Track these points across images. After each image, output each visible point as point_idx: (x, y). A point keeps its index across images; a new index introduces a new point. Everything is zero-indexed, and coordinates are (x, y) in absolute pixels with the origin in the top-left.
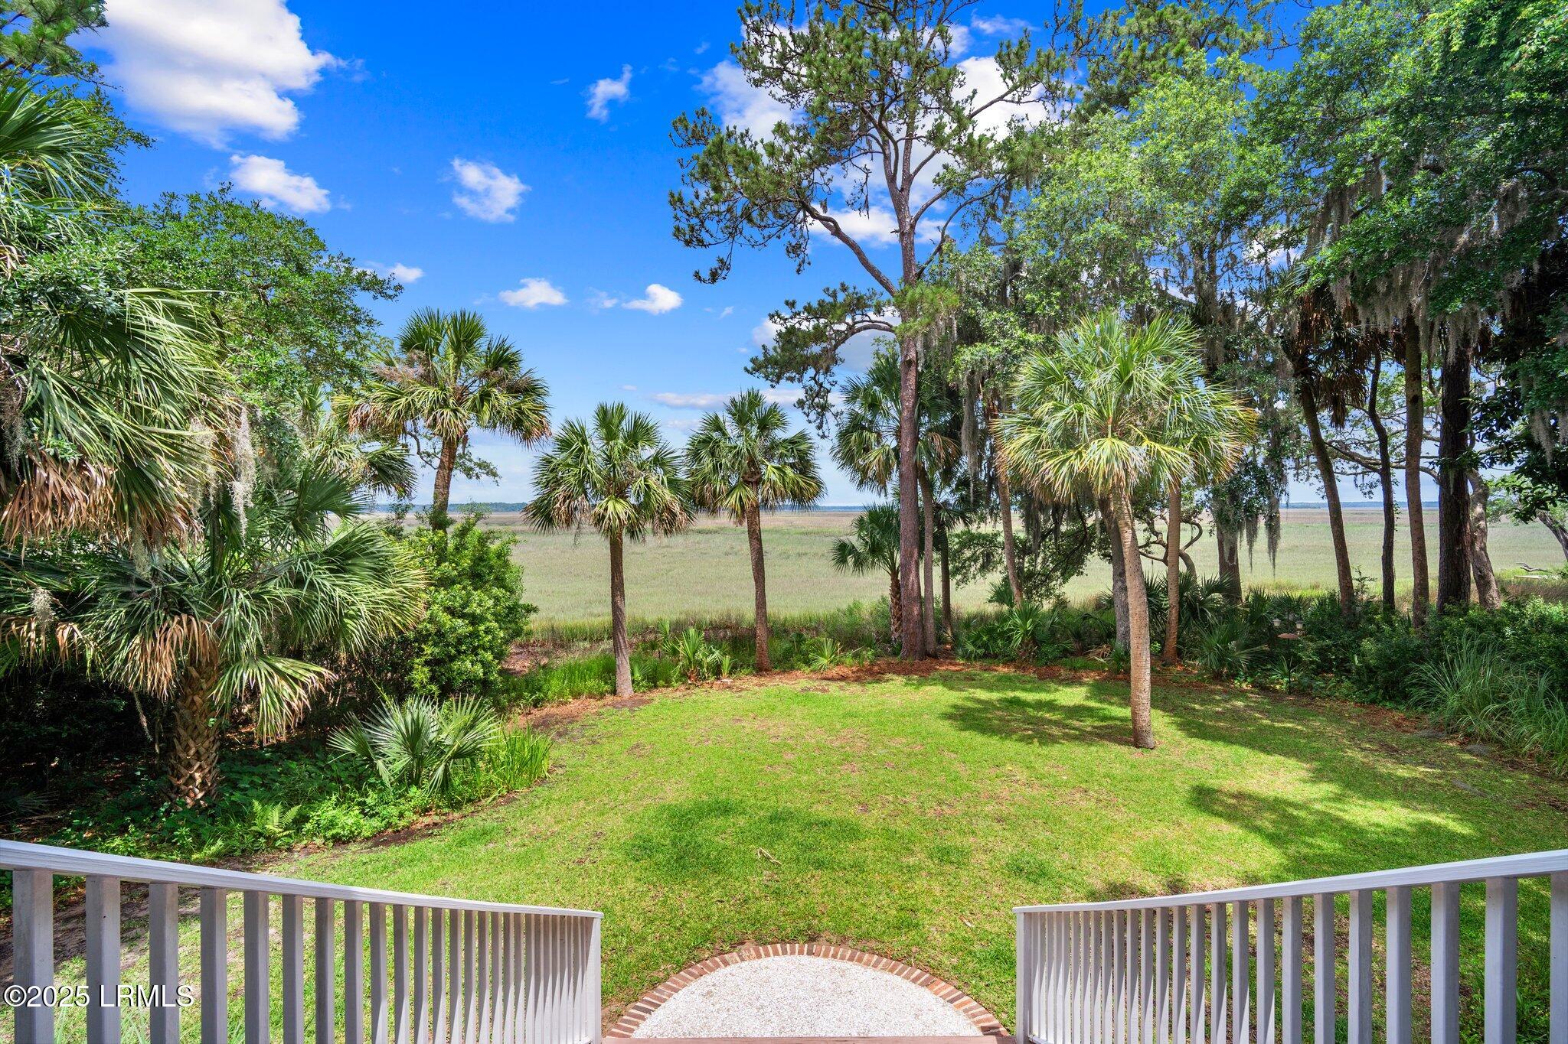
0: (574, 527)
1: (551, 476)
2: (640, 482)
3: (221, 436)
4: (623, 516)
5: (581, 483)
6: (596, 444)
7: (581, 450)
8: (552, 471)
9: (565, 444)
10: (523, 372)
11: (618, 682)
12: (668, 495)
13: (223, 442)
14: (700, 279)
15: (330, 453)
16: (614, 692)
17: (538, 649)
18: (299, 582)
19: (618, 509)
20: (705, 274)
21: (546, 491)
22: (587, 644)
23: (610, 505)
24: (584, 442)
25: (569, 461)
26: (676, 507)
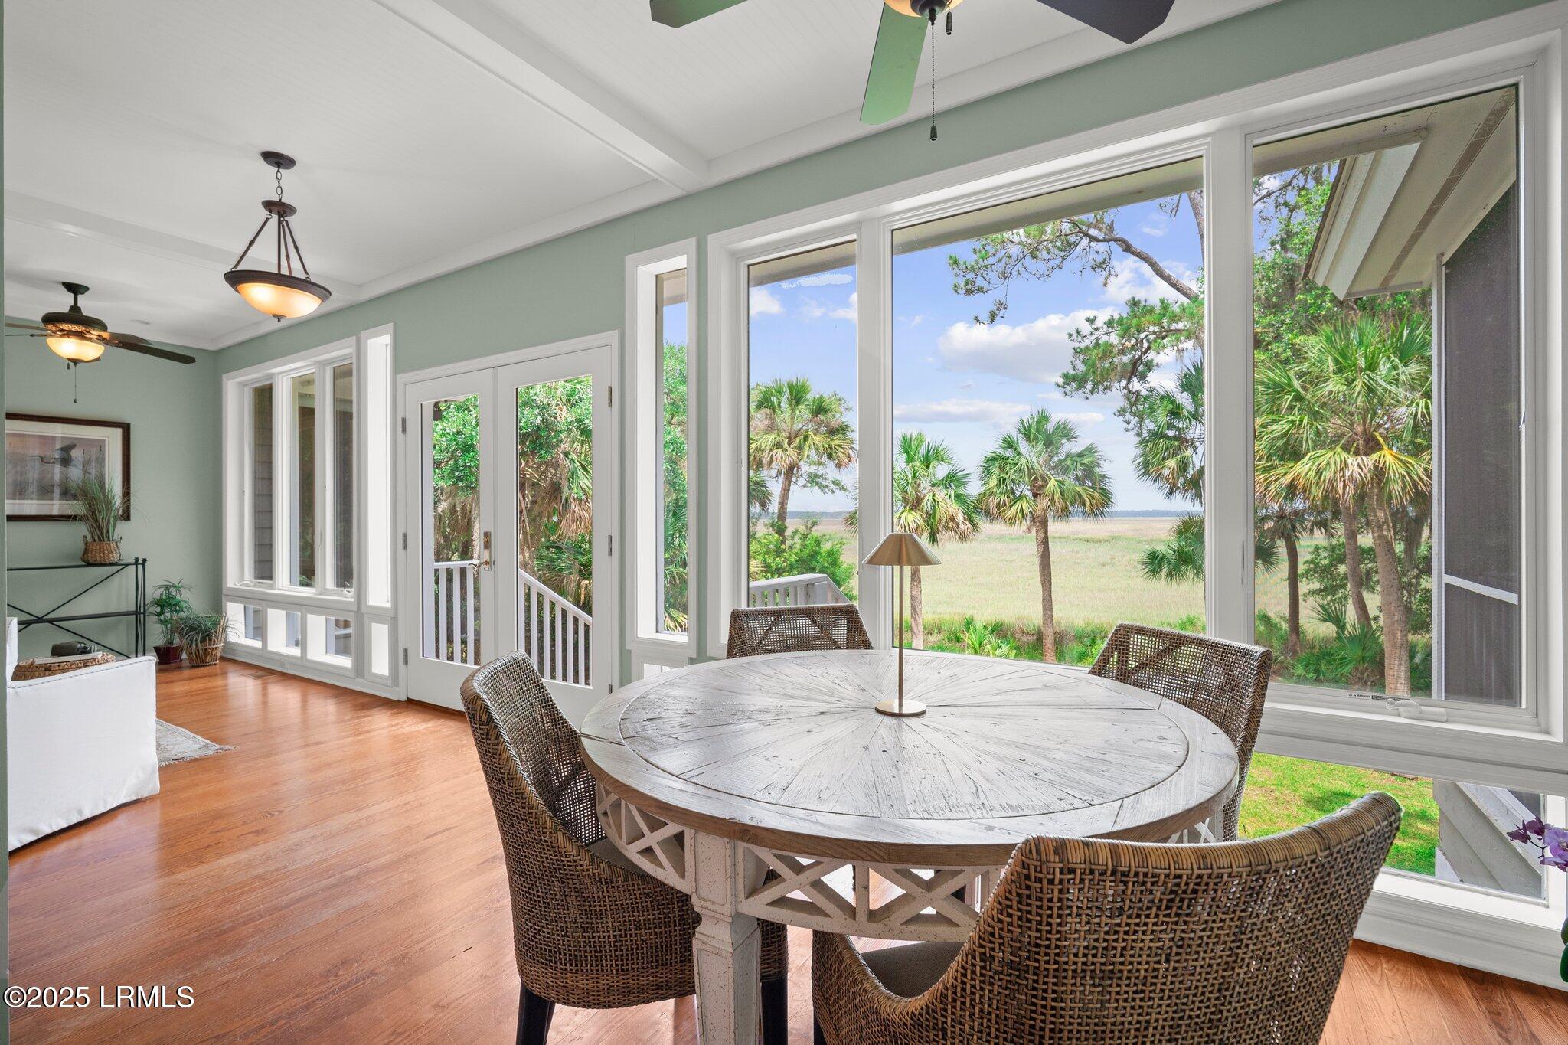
12: (953, 508)
14: (978, 321)
26: (960, 518)
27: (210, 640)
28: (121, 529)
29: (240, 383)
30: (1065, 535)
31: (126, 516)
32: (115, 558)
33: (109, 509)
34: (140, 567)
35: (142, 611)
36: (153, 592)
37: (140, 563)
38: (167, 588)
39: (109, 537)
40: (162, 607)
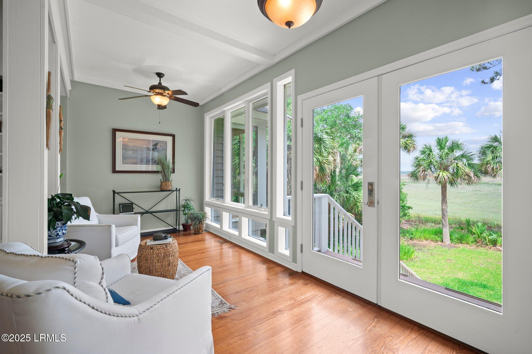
0: (426, 181)
1: (418, 163)
2: (455, 165)
3: (334, 159)
4: (446, 177)
5: (429, 165)
6: (436, 151)
7: (429, 154)
8: (418, 161)
9: (423, 152)
10: (408, 131)
11: (444, 238)
12: (467, 170)
13: (335, 160)
14: (485, 83)
15: (352, 159)
16: (442, 241)
17: (413, 223)
18: (347, 192)
19: (445, 175)
20: (487, 80)
21: (416, 168)
22: (433, 224)
23: (441, 173)
24: (431, 151)
25: (425, 158)
26: (472, 175)
27: (201, 223)
28: (173, 177)
29: (210, 117)
30: (487, 182)
31: (173, 171)
32: (170, 188)
33: (169, 169)
34: (178, 192)
35: (178, 210)
36: (182, 203)
37: (178, 190)
38: (186, 200)
39: (168, 180)
40: (185, 208)
